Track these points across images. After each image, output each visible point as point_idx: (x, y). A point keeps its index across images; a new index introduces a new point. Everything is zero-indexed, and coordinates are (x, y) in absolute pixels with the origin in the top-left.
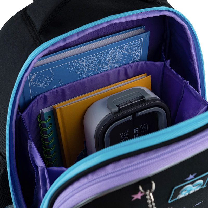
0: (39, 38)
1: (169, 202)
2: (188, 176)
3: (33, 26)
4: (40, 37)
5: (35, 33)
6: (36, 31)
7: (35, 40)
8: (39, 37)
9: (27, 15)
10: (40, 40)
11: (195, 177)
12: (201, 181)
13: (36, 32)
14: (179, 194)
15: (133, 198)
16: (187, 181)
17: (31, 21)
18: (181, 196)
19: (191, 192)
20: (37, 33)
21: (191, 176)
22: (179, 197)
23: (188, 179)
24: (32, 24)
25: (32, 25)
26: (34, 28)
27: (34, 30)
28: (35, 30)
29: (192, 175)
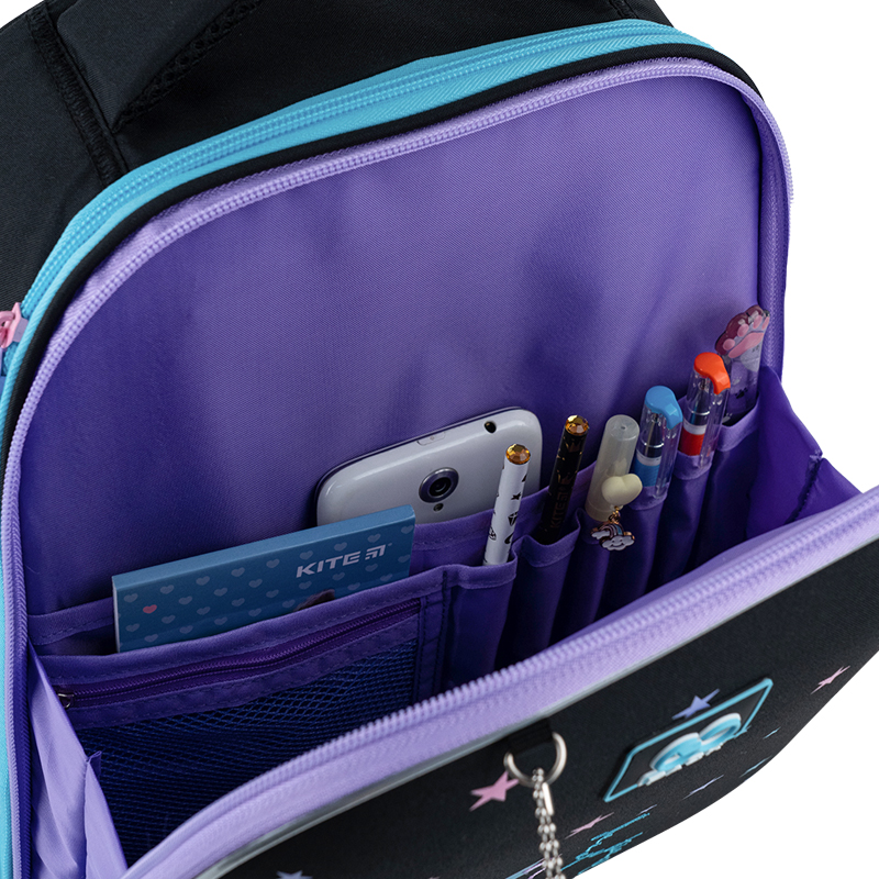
0: (115, 150)
1: (608, 799)
2: (688, 704)
3: (88, 92)
4: (116, 143)
5: (96, 123)
6: (99, 115)
7: (96, 153)
8: (112, 143)
9: (58, 40)
10: (118, 157)
11: (713, 703)
12: (734, 719)
13: (101, 121)
14: (650, 770)
15: (478, 798)
16: (684, 720)
17: (74, 68)
18: (652, 777)
19: (693, 760)
20: (103, 126)
21: (698, 703)
22: (648, 780)
23: (688, 712)
24: (83, 83)
25: (81, 88)
26: (92, 101)
27: (91, 110)
28: (96, 110)
29: (702, 697)
